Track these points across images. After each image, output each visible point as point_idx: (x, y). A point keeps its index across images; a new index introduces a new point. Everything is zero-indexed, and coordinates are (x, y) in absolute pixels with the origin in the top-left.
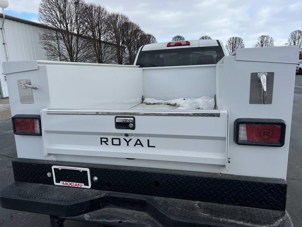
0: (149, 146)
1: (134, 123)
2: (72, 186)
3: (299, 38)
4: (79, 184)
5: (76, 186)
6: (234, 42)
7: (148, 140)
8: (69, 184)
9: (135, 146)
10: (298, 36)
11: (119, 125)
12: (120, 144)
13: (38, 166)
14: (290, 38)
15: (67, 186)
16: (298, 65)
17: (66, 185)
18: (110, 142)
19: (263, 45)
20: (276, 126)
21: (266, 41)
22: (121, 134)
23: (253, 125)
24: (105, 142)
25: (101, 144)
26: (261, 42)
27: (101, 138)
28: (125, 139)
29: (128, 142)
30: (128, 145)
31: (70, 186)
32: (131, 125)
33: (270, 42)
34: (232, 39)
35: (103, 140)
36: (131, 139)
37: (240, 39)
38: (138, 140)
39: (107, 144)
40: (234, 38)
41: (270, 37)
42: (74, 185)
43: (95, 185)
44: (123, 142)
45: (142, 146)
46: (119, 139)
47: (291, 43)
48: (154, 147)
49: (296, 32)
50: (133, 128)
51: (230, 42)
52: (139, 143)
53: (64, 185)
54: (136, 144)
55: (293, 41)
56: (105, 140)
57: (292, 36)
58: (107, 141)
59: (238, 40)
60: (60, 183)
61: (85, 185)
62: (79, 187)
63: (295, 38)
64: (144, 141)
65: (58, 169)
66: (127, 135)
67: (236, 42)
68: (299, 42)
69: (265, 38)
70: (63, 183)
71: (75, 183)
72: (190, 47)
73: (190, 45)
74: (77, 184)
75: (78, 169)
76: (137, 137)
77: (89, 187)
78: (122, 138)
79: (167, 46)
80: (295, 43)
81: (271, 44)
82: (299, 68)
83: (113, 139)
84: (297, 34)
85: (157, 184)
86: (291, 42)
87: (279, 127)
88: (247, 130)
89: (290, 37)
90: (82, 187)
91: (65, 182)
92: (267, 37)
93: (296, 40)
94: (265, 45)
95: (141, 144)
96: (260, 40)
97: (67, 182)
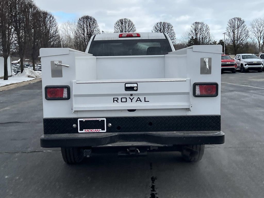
0: (145, 101)
1: (137, 87)
2: (92, 132)
3: (238, 27)
4: (97, 130)
5: (95, 132)
6: (162, 29)
7: (145, 98)
8: (90, 131)
9: (136, 102)
10: (237, 25)
11: (127, 89)
12: (126, 102)
13: (65, 120)
14: (228, 27)
15: (89, 132)
16: (239, 61)
17: (87, 132)
18: (119, 100)
19: (197, 34)
20: (214, 85)
21: (201, 29)
22: (128, 95)
23: (203, 85)
24: (116, 100)
25: (114, 102)
26: (195, 31)
27: (114, 98)
28: (130, 98)
29: (132, 100)
30: (132, 102)
31: (91, 132)
32: (135, 89)
33: (206, 31)
34: (159, 24)
35: (115, 99)
36: (134, 98)
37: (169, 25)
38: (139, 98)
39: (118, 102)
40: (162, 23)
41: (206, 25)
42: (94, 131)
43: (109, 130)
44: (129, 100)
45: (141, 101)
46: (126, 98)
47: (230, 33)
48: (149, 101)
49: (234, 19)
50: (137, 90)
51: (157, 28)
52: (139, 100)
53: (86, 132)
54: (137, 100)
55: (231, 31)
56: (117, 99)
57: (230, 24)
58: (118, 100)
59: (167, 26)
60: (83, 131)
61: (102, 130)
62: (98, 132)
63: (234, 27)
64: (142, 98)
65: (83, 121)
66: (131, 95)
67: (164, 29)
68: (239, 32)
69: (200, 25)
70: (86, 130)
71: (95, 130)
72: (141, 39)
73: (140, 37)
74: (96, 130)
75: (97, 119)
76: (137, 96)
77: (105, 131)
78: (128, 97)
79: (119, 37)
80: (234, 33)
81: (206, 33)
82: (240, 64)
83: (121, 98)
84: (236, 22)
85: (150, 124)
86: (229, 31)
87: (215, 86)
88: (200, 88)
89: (228, 25)
90: (100, 131)
91: (87, 130)
92: (202, 24)
93: (236, 29)
94: (200, 35)
95: (140, 100)
96: (194, 27)
97: (88, 130)
